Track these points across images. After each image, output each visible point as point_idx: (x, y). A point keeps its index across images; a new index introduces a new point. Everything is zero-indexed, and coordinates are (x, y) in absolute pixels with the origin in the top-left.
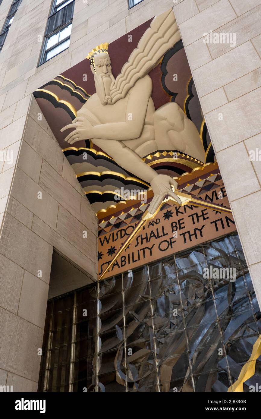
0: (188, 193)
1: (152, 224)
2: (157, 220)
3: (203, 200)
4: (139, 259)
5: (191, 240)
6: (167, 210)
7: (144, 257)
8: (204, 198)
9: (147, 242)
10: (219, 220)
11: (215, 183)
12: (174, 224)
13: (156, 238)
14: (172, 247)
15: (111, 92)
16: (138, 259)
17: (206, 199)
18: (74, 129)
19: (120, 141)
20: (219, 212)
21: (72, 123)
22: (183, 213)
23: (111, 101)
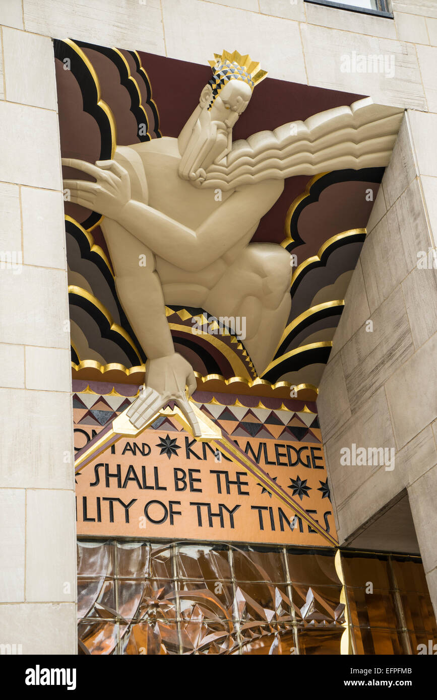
0: (214, 419)
1: (131, 449)
2: (144, 444)
3: (241, 451)
4: (100, 520)
5: (211, 525)
6: (168, 435)
7: (112, 520)
8: (243, 447)
9: (120, 486)
10: (265, 508)
11: (265, 425)
12: (180, 475)
13: (140, 487)
14: (172, 523)
15: (214, 167)
16: (95, 516)
17: (246, 451)
18: (92, 178)
19: (155, 255)
20: (268, 492)
21: (94, 163)
22: (199, 458)
23: (201, 183)
